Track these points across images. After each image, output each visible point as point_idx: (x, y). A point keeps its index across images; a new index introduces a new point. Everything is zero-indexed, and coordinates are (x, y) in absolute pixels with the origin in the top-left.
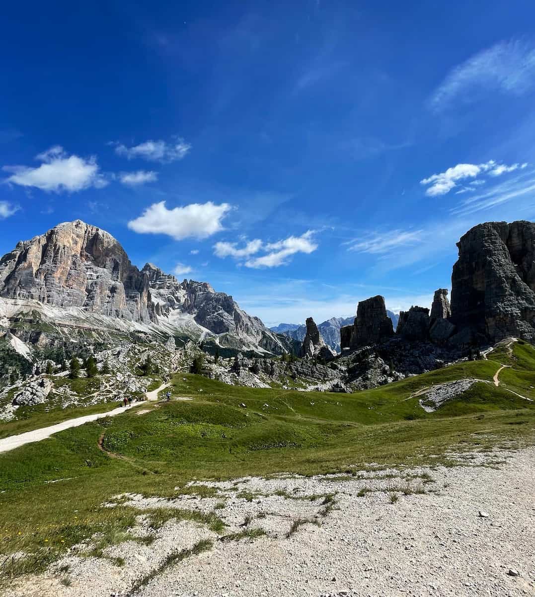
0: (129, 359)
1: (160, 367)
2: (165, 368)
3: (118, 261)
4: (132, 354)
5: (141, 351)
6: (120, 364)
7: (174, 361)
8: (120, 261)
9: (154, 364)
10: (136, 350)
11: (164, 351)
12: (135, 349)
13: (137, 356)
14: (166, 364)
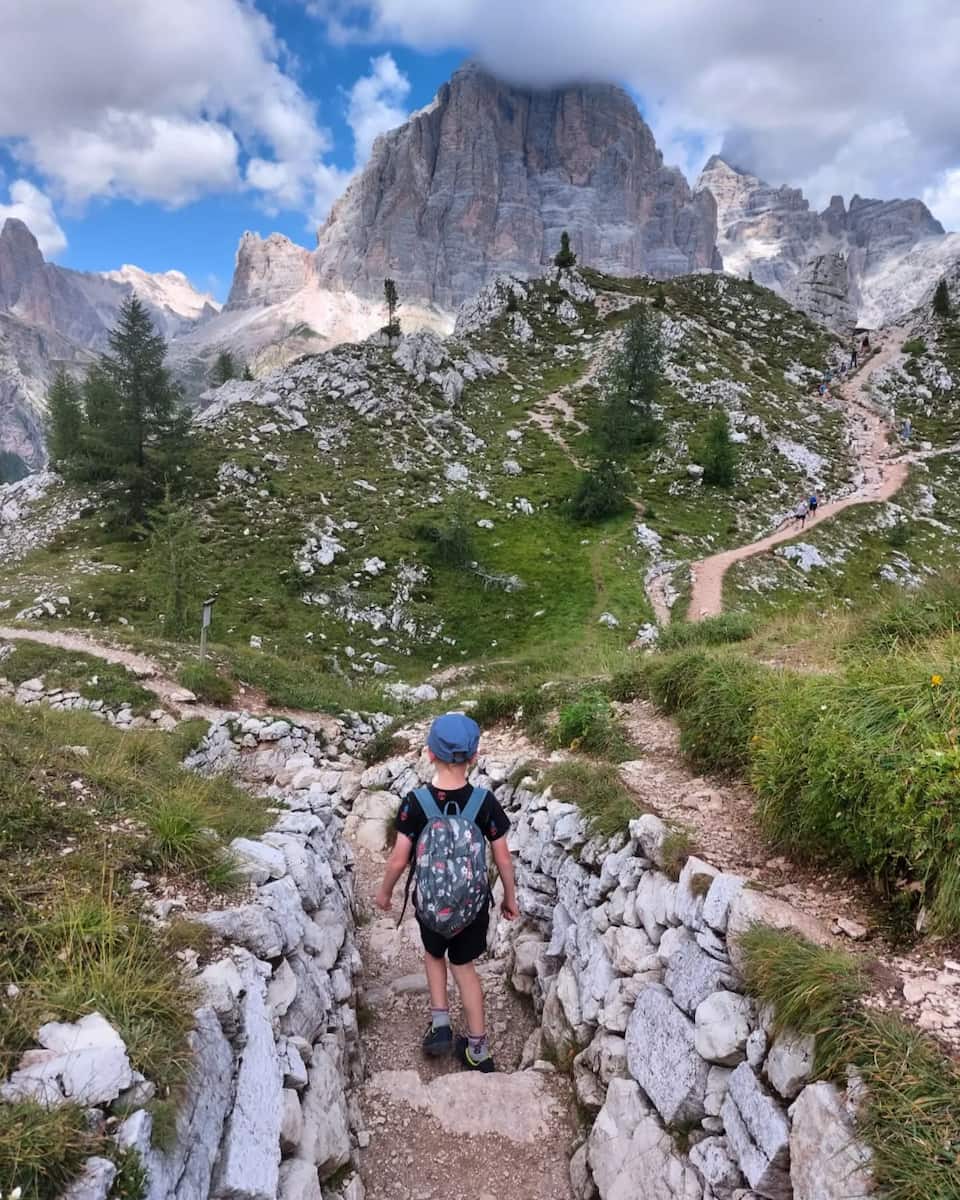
0: (499, 363)
1: (739, 437)
2: (785, 447)
3: (625, 156)
4: (527, 332)
5: (601, 314)
6: (396, 393)
7: (862, 397)
8: (631, 157)
9: (695, 413)
10: (566, 311)
11: (774, 327)
12: (556, 301)
13: (562, 351)
14: (794, 414)
